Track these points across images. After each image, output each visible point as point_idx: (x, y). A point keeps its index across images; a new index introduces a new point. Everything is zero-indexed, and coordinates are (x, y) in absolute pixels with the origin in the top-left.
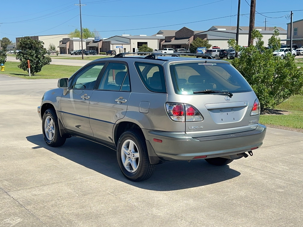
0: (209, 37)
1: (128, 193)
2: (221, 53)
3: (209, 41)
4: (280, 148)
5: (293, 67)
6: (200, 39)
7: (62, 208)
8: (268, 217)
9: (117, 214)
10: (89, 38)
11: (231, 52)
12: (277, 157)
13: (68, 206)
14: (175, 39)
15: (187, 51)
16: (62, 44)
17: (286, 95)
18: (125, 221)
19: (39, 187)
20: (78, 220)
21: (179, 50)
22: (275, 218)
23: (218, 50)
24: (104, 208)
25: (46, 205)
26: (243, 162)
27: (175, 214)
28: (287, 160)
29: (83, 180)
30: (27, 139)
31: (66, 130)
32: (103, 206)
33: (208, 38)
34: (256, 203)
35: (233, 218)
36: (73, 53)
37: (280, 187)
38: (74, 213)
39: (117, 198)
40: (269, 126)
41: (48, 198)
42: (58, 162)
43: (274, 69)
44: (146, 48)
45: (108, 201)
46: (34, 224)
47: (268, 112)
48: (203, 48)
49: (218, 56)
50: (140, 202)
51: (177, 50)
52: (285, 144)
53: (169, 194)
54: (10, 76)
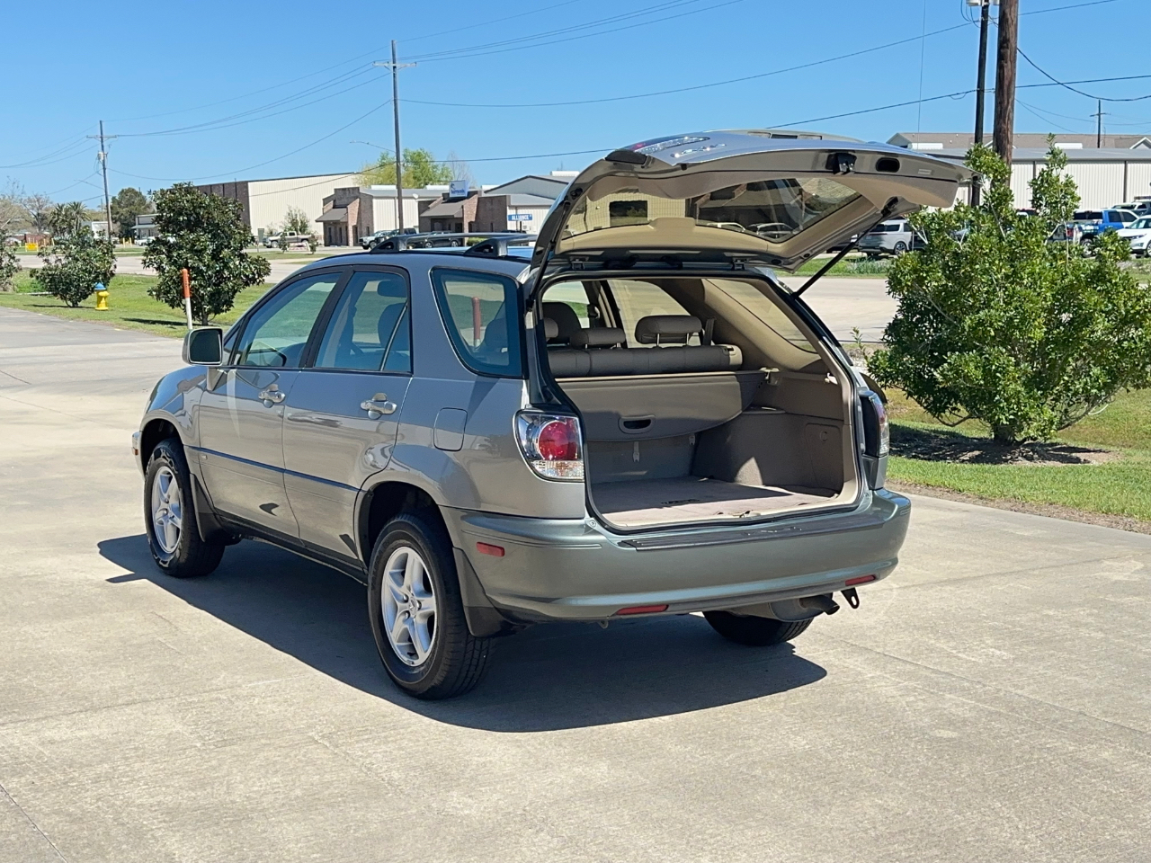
1: (385, 737)
4: (1012, 585)
5: (1116, 283)
7: (128, 786)
8: (857, 826)
9: (317, 809)
10: (429, 187)
12: (987, 618)
13: (152, 782)
16: (334, 208)
17: (1094, 391)
18: (333, 834)
19: (74, 715)
20: (167, 829)
21: (762, 229)
22: (883, 828)
23: (906, 224)
24: (276, 790)
25: (77, 775)
26: (853, 632)
27: (524, 810)
28: (1021, 626)
29: (239, 691)
30: (99, 550)
31: (218, 516)
32: (276, 783)
34: (833, 778)
35: (728, 826)
36: (371, 242)
37: (950, 723)
38: (165, 806)
39: (336, 754)
40: (1008, 505)
41: (91, 753)
42: (174, 630)
43: (1048, 294)
45: (301, 765)
46: (10, 840)
47: (1031, 453)
49: (908, 248)
50: (414, 768)
52: (1036, 572)
53: (532, 742)
54: (119, 325)
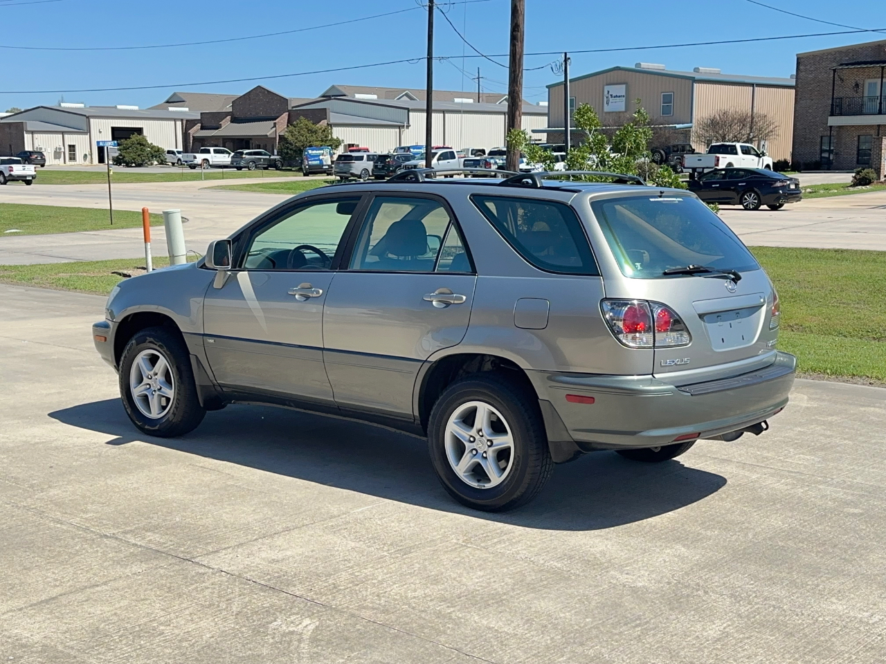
0: (333, 118)
1: (508, 540)
2: (380, 165)
3: (335, 129)
6: (307, 123)
11: (407, 163)
14: (232, 122)
15: (270, 156)
19: (260, 541)
21: (247, 154)
23: (368, 156)
33: (332, 121)
44: (144, 146)
48: (322, 149)
49: (371, 174)
51: (242, 153)
